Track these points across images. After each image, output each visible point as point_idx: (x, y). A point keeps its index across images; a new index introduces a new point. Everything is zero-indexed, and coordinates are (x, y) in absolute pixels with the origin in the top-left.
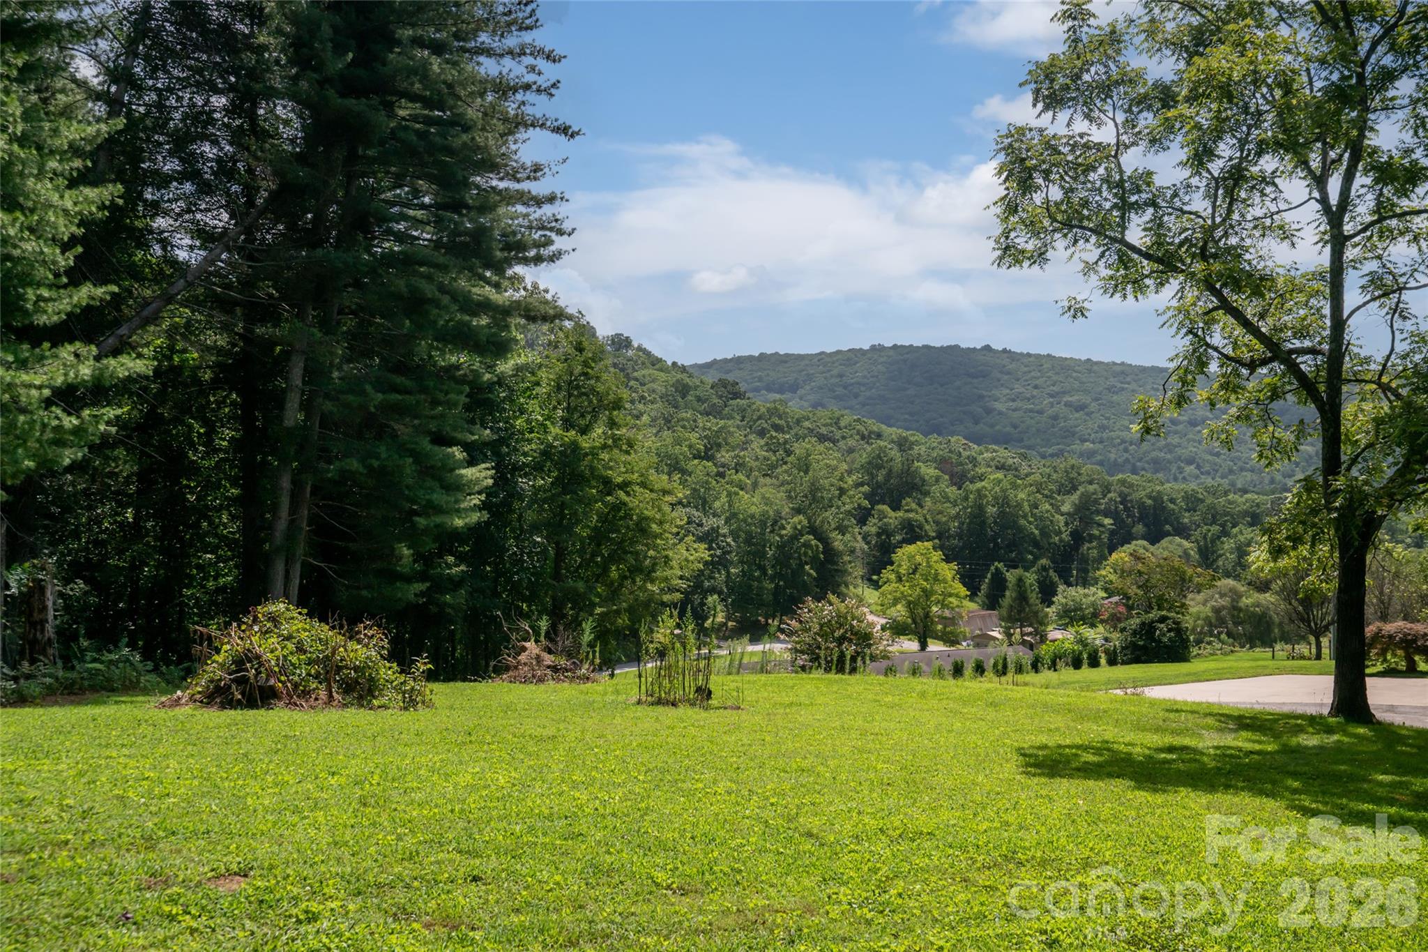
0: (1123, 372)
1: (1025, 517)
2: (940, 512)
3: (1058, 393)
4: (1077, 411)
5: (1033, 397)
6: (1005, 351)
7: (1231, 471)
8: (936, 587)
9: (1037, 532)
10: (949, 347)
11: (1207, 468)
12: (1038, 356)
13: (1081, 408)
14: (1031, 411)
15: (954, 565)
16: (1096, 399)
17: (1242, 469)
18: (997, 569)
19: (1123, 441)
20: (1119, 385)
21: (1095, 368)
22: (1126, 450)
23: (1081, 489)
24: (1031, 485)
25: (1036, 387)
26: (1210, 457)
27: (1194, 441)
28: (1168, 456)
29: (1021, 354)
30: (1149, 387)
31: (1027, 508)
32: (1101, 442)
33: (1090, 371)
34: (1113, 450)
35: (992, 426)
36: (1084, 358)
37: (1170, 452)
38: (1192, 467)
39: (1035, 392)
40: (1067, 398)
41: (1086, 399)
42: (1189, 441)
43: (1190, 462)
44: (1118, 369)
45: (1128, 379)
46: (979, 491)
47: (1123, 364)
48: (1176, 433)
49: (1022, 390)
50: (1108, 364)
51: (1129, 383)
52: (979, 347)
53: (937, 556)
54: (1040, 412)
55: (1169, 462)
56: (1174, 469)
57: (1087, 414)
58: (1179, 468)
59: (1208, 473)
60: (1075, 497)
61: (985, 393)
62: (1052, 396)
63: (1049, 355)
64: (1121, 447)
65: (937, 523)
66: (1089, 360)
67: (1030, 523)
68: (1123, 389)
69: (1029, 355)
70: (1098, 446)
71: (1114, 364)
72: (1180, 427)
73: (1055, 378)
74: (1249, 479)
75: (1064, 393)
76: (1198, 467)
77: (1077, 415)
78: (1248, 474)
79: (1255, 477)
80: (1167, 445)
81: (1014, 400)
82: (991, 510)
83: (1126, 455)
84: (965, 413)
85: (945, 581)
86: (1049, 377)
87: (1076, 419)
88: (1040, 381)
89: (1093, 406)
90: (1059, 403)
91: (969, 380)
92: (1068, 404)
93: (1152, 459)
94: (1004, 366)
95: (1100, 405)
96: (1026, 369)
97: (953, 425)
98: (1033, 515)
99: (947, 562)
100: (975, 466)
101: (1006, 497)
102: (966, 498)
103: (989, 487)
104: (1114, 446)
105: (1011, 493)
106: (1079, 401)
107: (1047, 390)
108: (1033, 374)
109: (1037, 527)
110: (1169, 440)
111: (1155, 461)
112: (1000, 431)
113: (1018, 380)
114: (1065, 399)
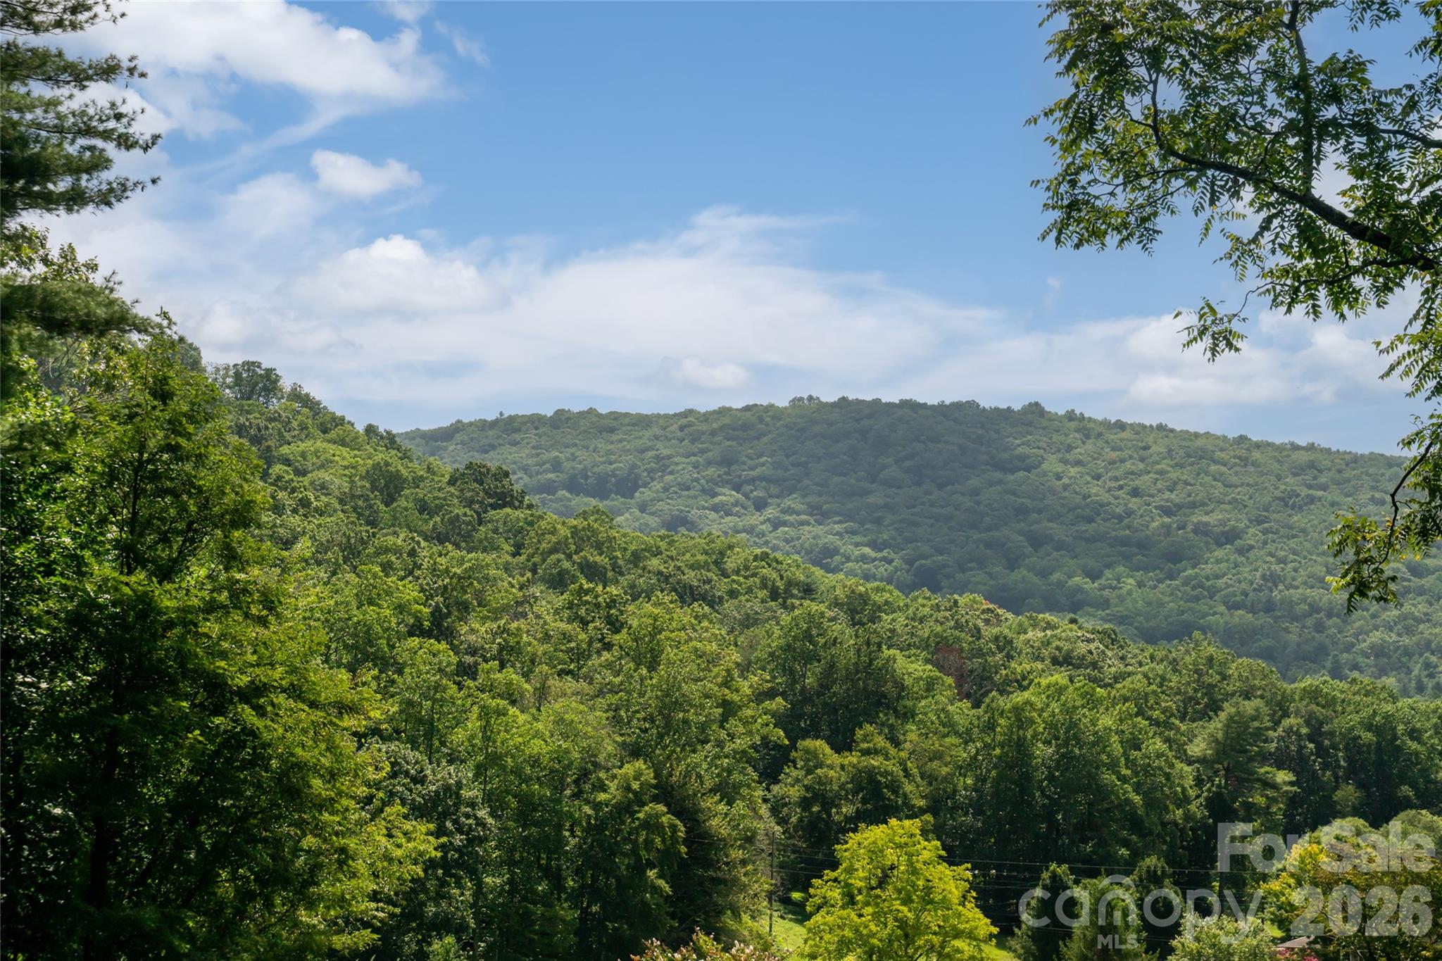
0: (1312, 465)
1: (1113, 766)
2: (937, 756)
3: (1180, 507)
4: (1220, 545)
5: (1130, 513)
6: (1071, 416)
8: (927, 917)
9: (1137, 799)
10: (957, 406)
12: (1140, 429)
13: (1229, 537)
15: (965, 871)
16: (1259, 521)
18: (1054, 878)
19: (1313, 610)
20: (1304, 492)
21: (1256, 455)
22: (1319, 628)
23: (1228, 709)
24: (1126, 700)
25: (1135, 493)
28: (1406, 641)
29: (1106, 424)
31: (1116, 748)
32: (1269, 610)
33: (1245, 461)
34: (1294, 627)
35: (1044, 574)
37: (1409, 631)
39: (1134, 503)
40: (1198, 517)
41: (1238, 520)
44: (1304, 457)
45: (1323, 480)
46: (1017, 710)
48: (1421, 591)
49: (1106, 497)
50: (1281, 448)
51: (1324, 488)
52: (1017, 407)
53: (930, 849)
54: (1144, 546)
55: (1408, 653)
56: (1417, 670)
57: (1241, 551)
58: (1427, 665)
60: (1216, 725)
61: (1030, 505)
62: (1167, 512)
63: (1161, 427)
64: (1310, 622)
65: (929, 778)
67: (1124, 779)
68: (1312, 500)
70: (1264, 619)
73: (1174, 475)
75: (1193, 505)
77: (1219, 553)
80: (1403, 619)
82: (1043, 752)
83: (1320, 638)
84: (988, 545)
85: (945, 904)
86: (1162, 473)
87: (1218, 561)
88: (1144, 482)
89: (1253, 535)
90: (1182, 527)
91: (998, 475)
92: (1202, 530)
93: (1372, 647)
94: (1069, 449)
95: (1266, 532)
96: (1114, 455)
97: (963, 570)
98: (1130, 763)
99: (951, 863)
100: (1009, 657)
101: (1073, 725)
102: (991, 726)
103: (1038, 702)
104: (1295, 618)
105: (1084, 716)
106: (1223, 523)
107: (1158, 501)
108: (1128, 465)
109: (1137, 788)
110: (1407, 607)
111: (1379, 651)
112: (1060, 584)
113: (1098, 477)
114: (1195, 519)
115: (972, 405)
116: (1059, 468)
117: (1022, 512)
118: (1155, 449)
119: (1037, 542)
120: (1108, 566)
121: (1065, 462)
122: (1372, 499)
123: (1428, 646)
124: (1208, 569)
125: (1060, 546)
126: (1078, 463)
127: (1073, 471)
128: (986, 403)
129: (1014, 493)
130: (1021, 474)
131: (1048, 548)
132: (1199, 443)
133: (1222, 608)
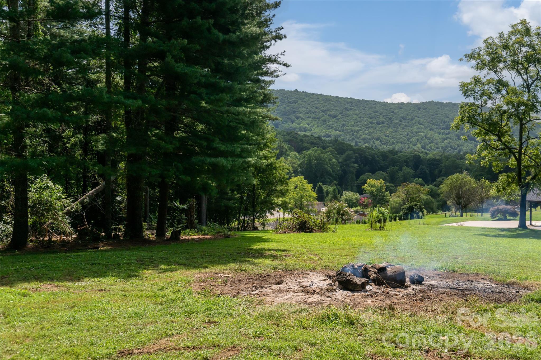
0: (351, 102)
1: (327, 164)
2: (295, 163)
3: (325, 110)
4: (333, 118)
5: (316, 112)
6: (303, 92)
7: (393, 143)
8: (305, 194)
9: (331, 170)
10: (281, 90)
11: (384, 142)
12: (317, 95)
13: (335, 117)
14: (315, 118)
15: (311, 185)
16: (341, 113)
17: (397, 142)
18: (320, 185)
19: (352, 131)
20: (349, 107)
21: (340, 100)
22: (353, 134)
23: (346, 153)
24: (328, 152)
25: (316, 108)
26: (385, 137)
27: (379, 130)
28: (369, 137)
29: (310, 94)
30: (361, 108)
31: (327, 160)
32: (343, 131)
33: (338, 101)
34: (348, 134)
35: (299, 124)
36: (335, 96)
37: (370, 135)
38: (378, 141)
39: (316, 110)
40: (329, 113)
41: (337, 113)
42: (377, 131)
43: (377, 139)
44: (349, 100)
45: (353, 105)
46: (309, 154)
47: (351, 98)
48: (372, 127)
49: (311, 109)
50: (345, 98)
51: (353, 107)
52: (293, 90)
53: (305, 182)
54: (318, 118)
55: (370, 139)
56: (372, 143)
57: (338, 119)
58: (374, 142)
59: (385, 144)
60: (344, 156)
61: (296, 110)
62: (323, 112)
63: (321, 94)
64: (351, 133)
65: (293, 167)
66: (337, 97)
67: (329, 166)
68: (351, 109)
69: (313, 94)
70: (342, 133)
71: (347, 98)
72: (373, 125)
73: (324, 104)
74: (400, 146)
75: (328, 110)
76: (381, 142)
77: (333, 120)
78: (400, 144)
79: (403, 146)
80: (369, 132)
81: (308, 113)
82: (314, 162)
83: (353, 137)
84: (288, 119)
85: (308, 191)
86: (322, 104)
87: (333, 122)
88: (318, 106)
89: (340, 116)
90: (326, 115)
91: (290, 104)
92: (330, 115)
93: (363, 138)
94: (303, 99)
95: (342, 115)
96: (312, 100)
97: (283, 123)
98: (330, 164)
99: (309, 184)
100: (303, 143)
101: (320, 157)
102: (304, 157)
103: (313, 153)
104: (348, 133)
105: (322, 155)
106: (334, 114)
107: (321, 109)
108: (315, 102)
109: (331, 168)
110: (370, 130)
111: (364, 139)
112: (302, 126)
113: (309, 105)
114: (328, 113)
115: (284, 90)
116: (301, 103)
117: (294, 112)
118: (320, 99)
119: (298, 118)
120: (312, 122)
121: (302, 101)
122: (363, 109)
123: (373, 138)
124: (331, 123)
125: (302, 119)
126: (305, 102)
127: (304, 103)
128: (286, 90)
129: (293, 108)
130: (294, 104)
131: (299, 119)
132: (329, 98)
133: (334, 131)
